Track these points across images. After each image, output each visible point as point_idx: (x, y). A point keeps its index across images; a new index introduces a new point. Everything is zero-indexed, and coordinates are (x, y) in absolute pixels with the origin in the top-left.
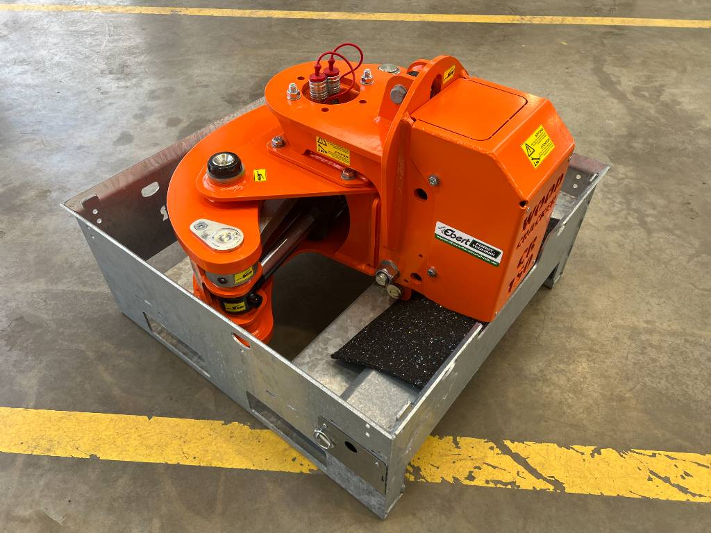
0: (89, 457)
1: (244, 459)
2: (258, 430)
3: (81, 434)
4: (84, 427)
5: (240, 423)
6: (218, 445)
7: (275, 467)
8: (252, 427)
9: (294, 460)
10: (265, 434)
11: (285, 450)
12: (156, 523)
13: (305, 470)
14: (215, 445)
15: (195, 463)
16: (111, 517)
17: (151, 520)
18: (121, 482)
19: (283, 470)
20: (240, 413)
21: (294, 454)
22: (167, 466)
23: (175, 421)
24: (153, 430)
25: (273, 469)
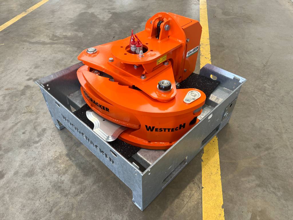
0: (223, 209)
1: (216, 155)
2: (204, 151)
3: (213, 215)
4: (210, 214)
5: (202, 157)
6: (211, 163)
7: (217, 147)
8: (203, 153)
9: (214, 142)
10: (205, 149)
11: (210, 144)
12: (243, 179)
13: (217, 138)
14: (211, 164)
15: (219, 169)
16: (245, 195)
17: (242, 181)
18: (231, 194)
19: (217, 144)
20: (198, 156)
21: (211, 141)
22: (222, 179)
23: (203, 178)
24: (208, 186)
25: (218, 147)
